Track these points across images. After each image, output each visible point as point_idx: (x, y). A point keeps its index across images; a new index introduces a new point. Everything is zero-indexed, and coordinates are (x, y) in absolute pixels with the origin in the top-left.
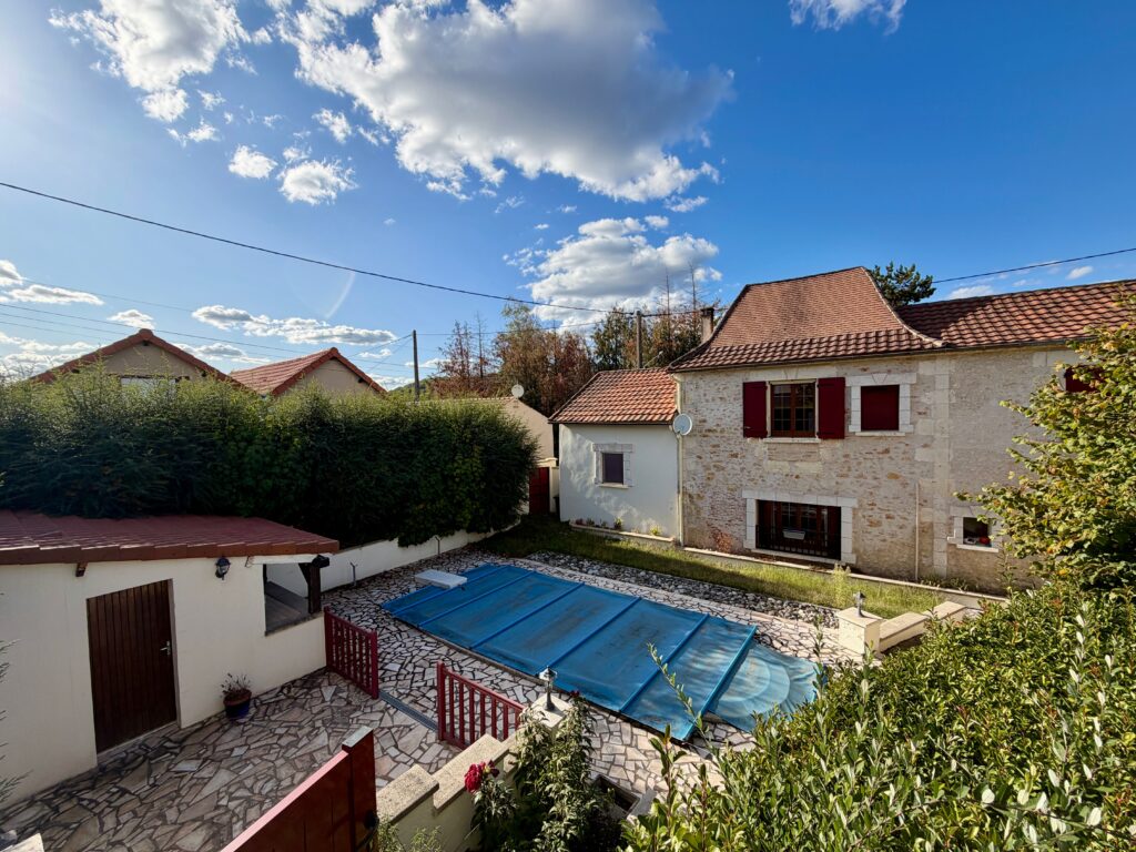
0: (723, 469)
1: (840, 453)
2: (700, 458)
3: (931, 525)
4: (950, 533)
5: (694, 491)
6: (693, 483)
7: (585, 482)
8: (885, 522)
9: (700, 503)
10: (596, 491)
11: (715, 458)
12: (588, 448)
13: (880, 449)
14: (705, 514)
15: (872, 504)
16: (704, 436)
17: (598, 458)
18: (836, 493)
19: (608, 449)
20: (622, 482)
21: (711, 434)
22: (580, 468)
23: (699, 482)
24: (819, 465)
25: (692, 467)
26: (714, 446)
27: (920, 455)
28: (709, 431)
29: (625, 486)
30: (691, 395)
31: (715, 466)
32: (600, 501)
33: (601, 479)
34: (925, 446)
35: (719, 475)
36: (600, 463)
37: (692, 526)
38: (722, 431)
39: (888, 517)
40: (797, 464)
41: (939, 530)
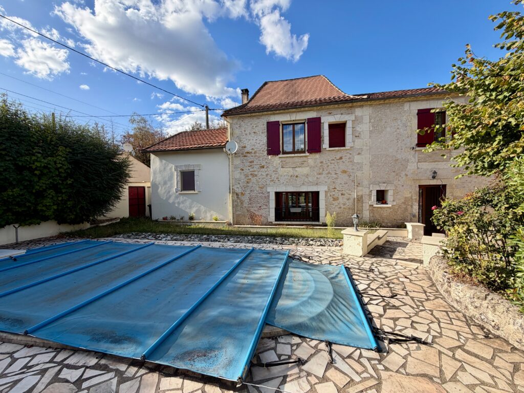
0: (256, 175)
1: (318, 161)
2: (243, 170)
3: (362, 196)
4: (370, 199)
5: (239, 191)
6: (238, 186)
7: (169, 192)
8: (340, 197)
9: (243, 198)
10: (177, 197)
11: (251, 170)
12: (171, 169)
13: (338, 158)
14: (246, 205)
15: (335, 188)
16: (245, 156)
17: (177, 176)
18: (317, 184)
19: (184, 169)
20: (194, 189)
21: (248, 155)
22: (165, 183)
23: (241, 185)
24: (308, 168)
25: (237, 175)
26: (251, 162)
27: (357, 159)
28: (248, 153)
29: (196, 192)
30: (237, 132)
31: (251, 174)
32: (179, 203)
33: (180, 189)
34: (359, 154)
35: (254, 180)
36: (179, 178)
37: (238, 213)
38: (255, 153)
39: (342, 194)
40: (296, 169)
41: (365, 199)
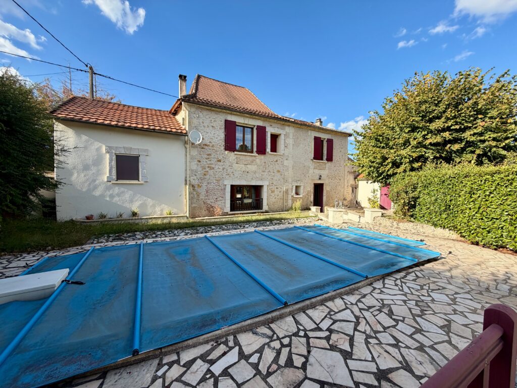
0: (213, 168)
1: (263, 161)
3: (288, 190)
4: (292, 192)
5: (195, 182)
6: (195, 177)
8: (276, 190)
10: (108, 188)
11: (209, 162)
12: (98, 149)
13: (275, 160)
14: (202, 197)
15: (273, 183)
16: (203, 148)
18: (261, 179)
19: (122, 152)
20: (138, 179)
21: (206, 147)
23: (198, 177)
24: (256, 166)
25: (194, 167)
26: (208, 155)
27: (286, 163)
28: (206, 145)
29: (141, 182)
30: (195, 121)
31: (208, 167)
32: (112, 196)
33: (114, 177)
34: (287, 159)
35: (211, 172)
36: (114, 163)
37: (194, 205)
38: (213, 146)
39: (277, 188)
40: (248, 166)
41: (290, 193)
